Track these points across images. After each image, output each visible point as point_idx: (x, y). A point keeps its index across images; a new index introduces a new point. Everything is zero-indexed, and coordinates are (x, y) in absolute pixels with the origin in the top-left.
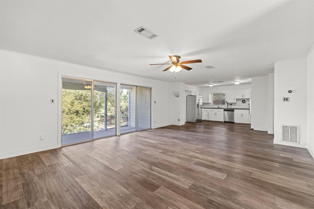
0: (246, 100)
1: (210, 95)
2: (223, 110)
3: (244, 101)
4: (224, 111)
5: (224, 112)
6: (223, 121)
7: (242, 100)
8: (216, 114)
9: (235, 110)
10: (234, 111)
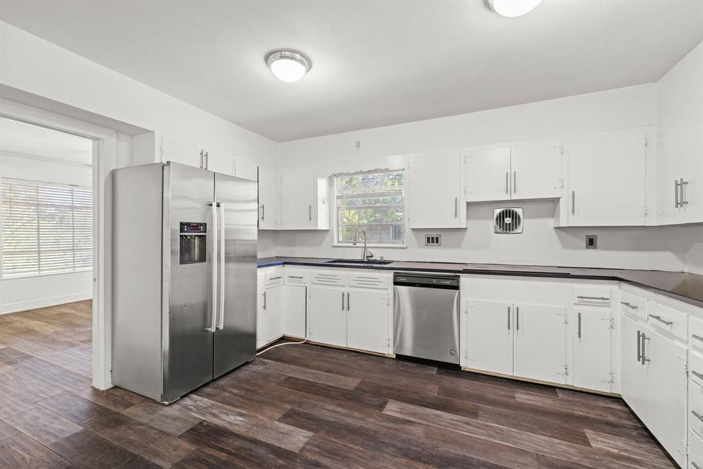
0: (519, 211)
1: (322, 184)
2: (390, 275)
3: (508, 220)
4: (396, 283)
5: (395, 295)
6: (390, 352)
7: (498, 211)
8: (346, 304)
9: (465, 280)
10: (457, 288)
